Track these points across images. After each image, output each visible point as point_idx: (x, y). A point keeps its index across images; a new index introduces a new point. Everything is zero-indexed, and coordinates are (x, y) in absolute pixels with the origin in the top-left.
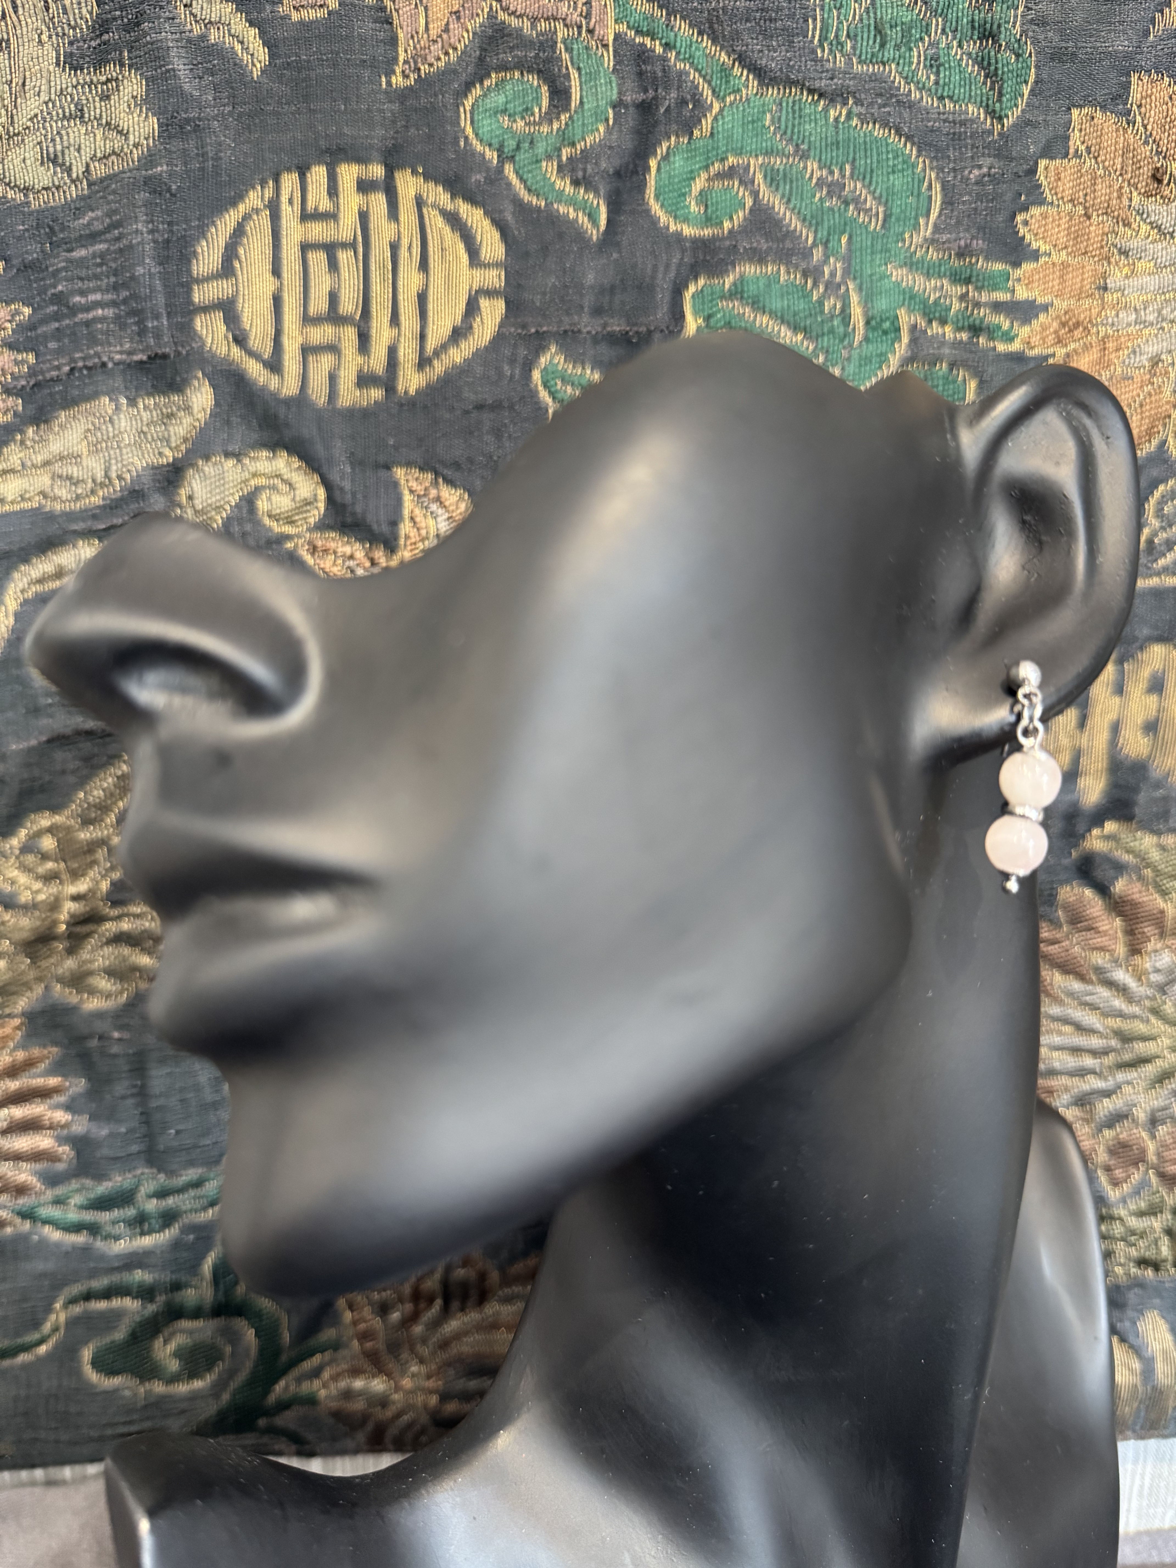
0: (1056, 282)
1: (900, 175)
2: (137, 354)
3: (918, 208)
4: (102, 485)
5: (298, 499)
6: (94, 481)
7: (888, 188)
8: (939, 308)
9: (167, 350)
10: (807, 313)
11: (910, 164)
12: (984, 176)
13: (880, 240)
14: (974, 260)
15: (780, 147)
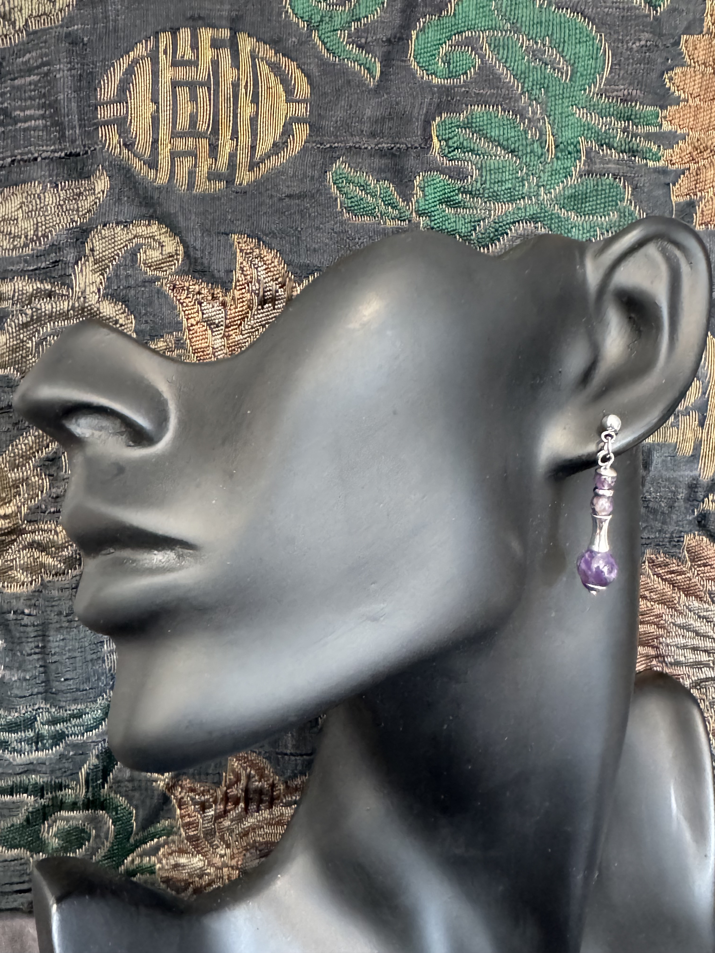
0: (691, 120)
1: (585, 44)
2: (58, 152)
3: (595, 68)
4: (32, 240)
5: (164, 253)
6: (26, 237)
7: (575, 54)
8: (608, 136)
9: (78, 150)
10: (516, 138)
11: (591, 37)
12: (642, 46)
13: (568, 90)
14: (633, 104)
15: (501, 25)
